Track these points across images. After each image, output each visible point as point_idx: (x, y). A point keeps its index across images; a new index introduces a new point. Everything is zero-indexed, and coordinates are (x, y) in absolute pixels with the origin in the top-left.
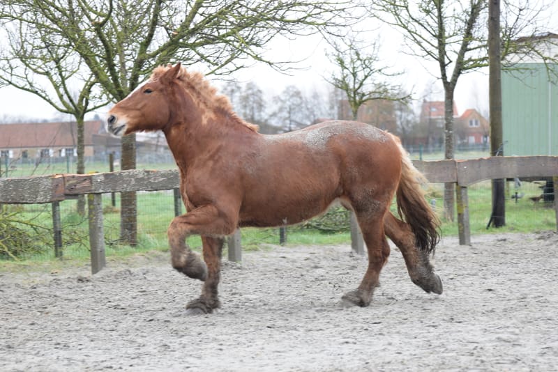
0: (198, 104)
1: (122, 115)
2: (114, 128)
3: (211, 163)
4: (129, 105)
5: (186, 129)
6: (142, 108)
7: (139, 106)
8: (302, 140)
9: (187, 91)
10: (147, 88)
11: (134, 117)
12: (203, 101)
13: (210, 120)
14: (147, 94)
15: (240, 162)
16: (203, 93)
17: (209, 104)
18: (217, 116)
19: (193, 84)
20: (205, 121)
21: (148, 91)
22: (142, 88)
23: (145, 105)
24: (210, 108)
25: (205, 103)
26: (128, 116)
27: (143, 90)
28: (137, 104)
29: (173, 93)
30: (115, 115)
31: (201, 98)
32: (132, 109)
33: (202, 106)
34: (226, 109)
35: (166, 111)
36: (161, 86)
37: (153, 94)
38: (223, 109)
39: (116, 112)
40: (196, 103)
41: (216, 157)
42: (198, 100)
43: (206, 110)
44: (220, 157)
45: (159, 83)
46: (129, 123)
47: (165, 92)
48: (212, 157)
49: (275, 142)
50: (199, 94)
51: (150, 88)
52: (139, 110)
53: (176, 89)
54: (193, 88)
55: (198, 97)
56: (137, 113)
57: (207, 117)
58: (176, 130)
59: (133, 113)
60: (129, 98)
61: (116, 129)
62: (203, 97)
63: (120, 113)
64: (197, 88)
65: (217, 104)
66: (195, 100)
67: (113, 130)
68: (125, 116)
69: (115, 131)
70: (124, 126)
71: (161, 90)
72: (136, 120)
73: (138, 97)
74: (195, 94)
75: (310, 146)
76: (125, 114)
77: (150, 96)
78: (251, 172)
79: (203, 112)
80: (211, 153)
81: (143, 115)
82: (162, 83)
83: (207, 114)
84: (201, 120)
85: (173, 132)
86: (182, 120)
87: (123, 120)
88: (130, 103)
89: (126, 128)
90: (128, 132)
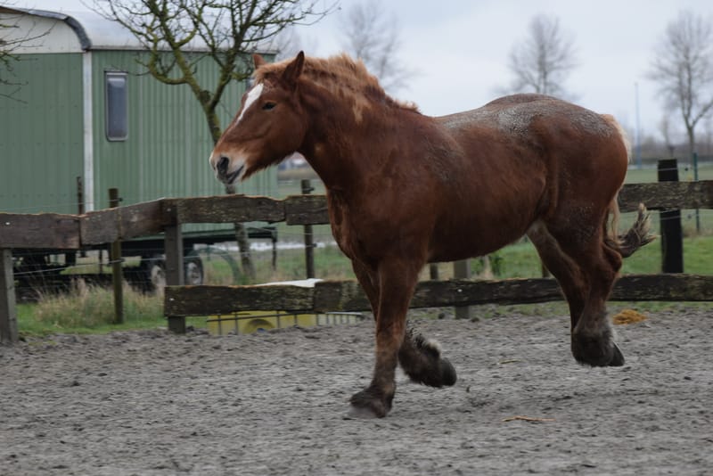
4: (243, 132)
6: (266, 133)
7: (261, 131)
8: (494, 126)
10: (267, 101)
11: (256, 150)
12: (345, 84)
13: (365, 111)
14: (268, 111)
16: (338, 73)
17: (353, 86)
21: (269, 106)
23: (269, 129)
25: (348, 86)
26: (245, 151)
27: (261, 106)
28: (255, 128)
30: (225, 154)
32: (250, 139)
36: (286, 94)
37: (279, 107)
38: (374, 88)
39: (227, 150)
42: (337, 87)
45: (280, 89)
47: (292, 101)
51: (270, 100)
52: (260, 137)
54: (323, 74)
56: (259, 142)
59: (253, 144)
60: (241, 122)
61: (231, 175)
63: (233, 150)
64: (327, 70)
65: (364, 83)
66: (333, 91)
67: (228, 177)
68: (242, 150)
69: (231, 178)
70: (242, 167)
71: (287, 101)
72: (257, 154)
73: (254, 117)
74: (330, 82)
76: (239, 150)
77: (273, 112)
79: (351, 102)
81: (268, 144)
82: (285, 88)
84: (354, 116)
87: (239, 160)
88: (246, 129)
89: (245, 169)
90: (246, 175)
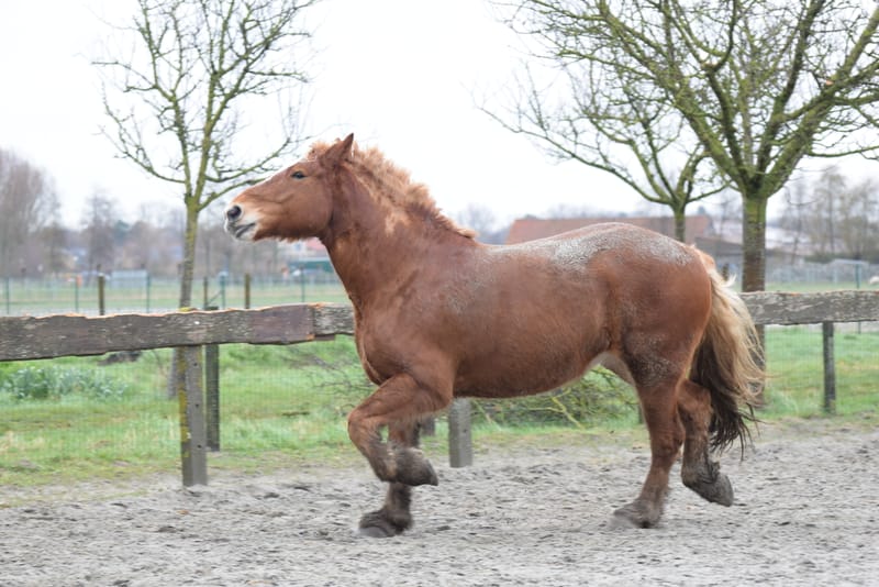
0: (379, 199)
1: (253, 207)
2: (237, 224)
3: (399, 301)
4: (265, 192)
5: (360, 242)
6: (286, 200)
7: (282, 197)
8: (548, 256)
9: (361, 180)
10: (297, 170)
11: (273, 213)
12: (387, 194)
13: (399, 226)
14: (296, 180)
15: (442, 297)
16: (386, 181)
17: (397, 198)
18: (411, 218)
19: (370, 168)
20: (390, 228)
21: (299, 175)
22: (290, 169)
23: (291, 197)
24: (400, 205)
25: (390, 197)
26: (260, 211)
27: (291, 173)
28: (278, 193)
29: (338, 183)
30: (241, 206)
31: (384, 190)
32: (270, 201)
33: (385, 202)
34: (427, 206)
35: (325, 210)
36: (320, 170)
37: (307, 181)
38: (422, 207)
39: (243, 201)
40: (376, 198)
41: (408, 291)
42: (378, 193)
43: (393, 208)
44: (414, 291)
45: (317, 164)
46: (261, 221)
47: (325, 180)
48: (401, 291)
49: (506, 256)
50: (379, 183)
51: (304, 171)
52: (280, 203)
53: (343, 177)
54: (369, 174)
55: (379, 188)
56: (277, 207)
57: (394, 220)
58: (345, 244)
59: (270, 207)
60: (267, 183)
61: (239, 227)
62: (388, 187)
63: (250, 204)
64: (376, 172)
65: (411, 199)
66: (373, 193)
67: (236, 229)
69: (238, 231)
70: (252, 225)
71: (320, 177)
72: (274, 218)
73: (281, 182)
74: (373, 184)
75: (561, 265)
76: (257, 207)
77: (300, 184)
78: (459, 312)
79: (387, 212)
80: (401, 283)
81: (287, 212)
82: (322, 165)
83: (393, 215)
84: (384, 226)
85: (340, 246)
86: (351, 227)
87: (252, 215)
88: (268, 191)
89: (256, 228)
90: (259, 236)
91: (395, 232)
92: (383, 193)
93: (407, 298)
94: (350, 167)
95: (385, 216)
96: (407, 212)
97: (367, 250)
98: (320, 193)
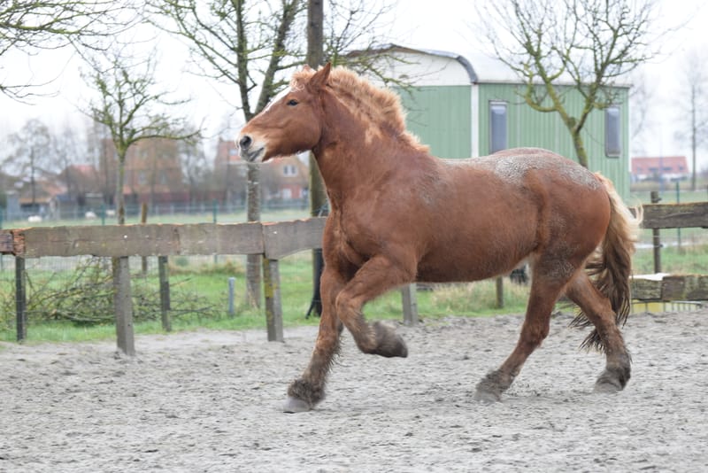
0: (359, 115)
1: (259, 135)
2: (250, 152)
3: (376, 194)
4: (266, 121)
5: (345, 150)
6: (286, 125)
7: (282, 123)
8: (491, 170)
9: (341, 101)
10: (291, 98)
11: (276, 137)
12: (365, 111)
13: (375, 138)
14: (291, 107)
15: (413, 190)
16: (366, 101)
17: (373, 116)
18: (383, 133)
19: (348, 90)
20: (369, 139)
21: (293, 103)
22: (286, 97)
23: (289, 122)
24: (375, 122)
25: (368, 114)
26: (266, 137)
27: (285, 103)
28: (278, 119)
29: (324, 106)
30: (250, 135)
31: (363, 108)
32: (273, 127)
33: (364, 118)
35: (316, 128)
36: (310, 96)
37: (300, 106)
38: (391, 126)
39: (250, 132)
40: (356, 114)
41: (383, 187)
42: (358, 110)
43: (371, 124)
44: (388, 187)
45: (306, 91)
46: (268, 145)
47: (314, 104)
48: (377, 187)
49: (457, 168)
50: (359, 102)
51: (296, 99)
52: (281, 128)
53: (326, 100)
54: (349, 96)
55: (358, 106)
56: (279, 132)
57: (372, 133)
58: (332, 152)
59: (273, 132)
60: (267, 113)
61: (252, 154)
62: (366, 106)
63: (257, 133)
64: (355, 94)
65: (383, 118)
66: (353, 109)
67: (249, 155)
68: (264, 135)
69: (252, 157)
70: (262, 149)
71: (309, 102)
72: (277, 141)
73: (279, 110)
74: (353, 103)
75: (502, 177)
76: (263, 134)
77: (295, 109)
78: (428, 202)
79: (366, 127)
80: (376, 182)
81: (287, 134)
82: (309, 91)
83: (371, 129)
84: (364, 138)
85: (327, 154)
86: (336, 139)
87: (260, 142)
88: (270, 119)
89: (265, 151)
90: (266, 158)
91: (373, 143)
92: (362, 111)
93: (383, 192)
94: (331, 91)
95: (365, 129)
96: (381, 129)
97: (351, 156)
98: (312, 115)
